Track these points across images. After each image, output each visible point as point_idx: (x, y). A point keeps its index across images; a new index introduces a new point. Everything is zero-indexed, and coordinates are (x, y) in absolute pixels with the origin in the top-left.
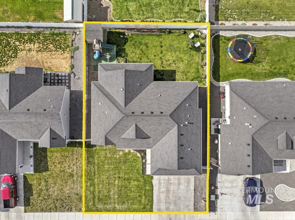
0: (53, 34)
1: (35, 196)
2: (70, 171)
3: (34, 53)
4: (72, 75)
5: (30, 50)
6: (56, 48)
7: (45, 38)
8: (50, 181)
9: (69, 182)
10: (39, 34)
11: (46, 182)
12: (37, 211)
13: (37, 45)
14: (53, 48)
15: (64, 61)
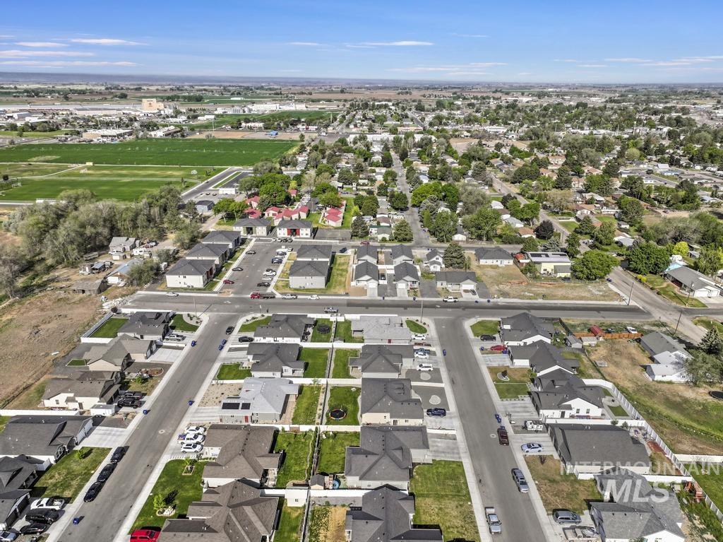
0: (312, 519)
1: (464, 537)
2: (437, 510)
3: (329, 534)
4: (351, 506)
5: (326, 537)
6: (325, 517)
7: (317, 524)
8: (448, 524)
9: (447, 511)
10: (310, 530)
11: (449, 528)
12: (479, 536)
13: (322, 531)
14: (326, 519)
15: (338, 512)
